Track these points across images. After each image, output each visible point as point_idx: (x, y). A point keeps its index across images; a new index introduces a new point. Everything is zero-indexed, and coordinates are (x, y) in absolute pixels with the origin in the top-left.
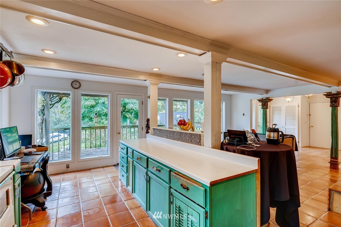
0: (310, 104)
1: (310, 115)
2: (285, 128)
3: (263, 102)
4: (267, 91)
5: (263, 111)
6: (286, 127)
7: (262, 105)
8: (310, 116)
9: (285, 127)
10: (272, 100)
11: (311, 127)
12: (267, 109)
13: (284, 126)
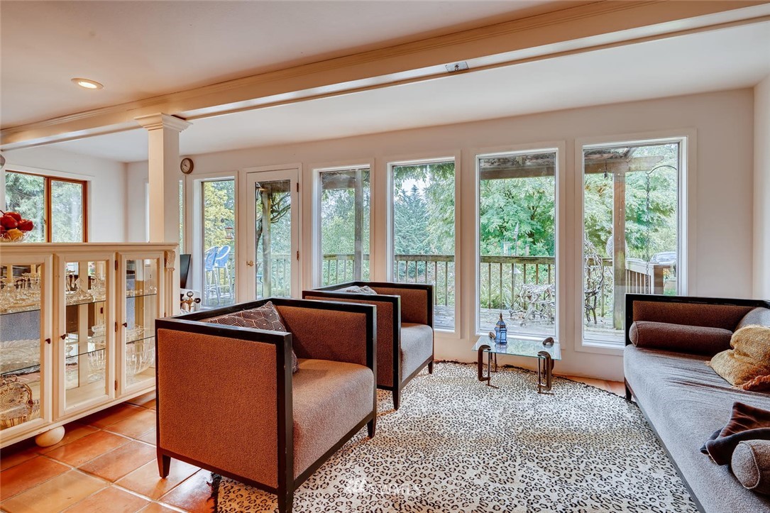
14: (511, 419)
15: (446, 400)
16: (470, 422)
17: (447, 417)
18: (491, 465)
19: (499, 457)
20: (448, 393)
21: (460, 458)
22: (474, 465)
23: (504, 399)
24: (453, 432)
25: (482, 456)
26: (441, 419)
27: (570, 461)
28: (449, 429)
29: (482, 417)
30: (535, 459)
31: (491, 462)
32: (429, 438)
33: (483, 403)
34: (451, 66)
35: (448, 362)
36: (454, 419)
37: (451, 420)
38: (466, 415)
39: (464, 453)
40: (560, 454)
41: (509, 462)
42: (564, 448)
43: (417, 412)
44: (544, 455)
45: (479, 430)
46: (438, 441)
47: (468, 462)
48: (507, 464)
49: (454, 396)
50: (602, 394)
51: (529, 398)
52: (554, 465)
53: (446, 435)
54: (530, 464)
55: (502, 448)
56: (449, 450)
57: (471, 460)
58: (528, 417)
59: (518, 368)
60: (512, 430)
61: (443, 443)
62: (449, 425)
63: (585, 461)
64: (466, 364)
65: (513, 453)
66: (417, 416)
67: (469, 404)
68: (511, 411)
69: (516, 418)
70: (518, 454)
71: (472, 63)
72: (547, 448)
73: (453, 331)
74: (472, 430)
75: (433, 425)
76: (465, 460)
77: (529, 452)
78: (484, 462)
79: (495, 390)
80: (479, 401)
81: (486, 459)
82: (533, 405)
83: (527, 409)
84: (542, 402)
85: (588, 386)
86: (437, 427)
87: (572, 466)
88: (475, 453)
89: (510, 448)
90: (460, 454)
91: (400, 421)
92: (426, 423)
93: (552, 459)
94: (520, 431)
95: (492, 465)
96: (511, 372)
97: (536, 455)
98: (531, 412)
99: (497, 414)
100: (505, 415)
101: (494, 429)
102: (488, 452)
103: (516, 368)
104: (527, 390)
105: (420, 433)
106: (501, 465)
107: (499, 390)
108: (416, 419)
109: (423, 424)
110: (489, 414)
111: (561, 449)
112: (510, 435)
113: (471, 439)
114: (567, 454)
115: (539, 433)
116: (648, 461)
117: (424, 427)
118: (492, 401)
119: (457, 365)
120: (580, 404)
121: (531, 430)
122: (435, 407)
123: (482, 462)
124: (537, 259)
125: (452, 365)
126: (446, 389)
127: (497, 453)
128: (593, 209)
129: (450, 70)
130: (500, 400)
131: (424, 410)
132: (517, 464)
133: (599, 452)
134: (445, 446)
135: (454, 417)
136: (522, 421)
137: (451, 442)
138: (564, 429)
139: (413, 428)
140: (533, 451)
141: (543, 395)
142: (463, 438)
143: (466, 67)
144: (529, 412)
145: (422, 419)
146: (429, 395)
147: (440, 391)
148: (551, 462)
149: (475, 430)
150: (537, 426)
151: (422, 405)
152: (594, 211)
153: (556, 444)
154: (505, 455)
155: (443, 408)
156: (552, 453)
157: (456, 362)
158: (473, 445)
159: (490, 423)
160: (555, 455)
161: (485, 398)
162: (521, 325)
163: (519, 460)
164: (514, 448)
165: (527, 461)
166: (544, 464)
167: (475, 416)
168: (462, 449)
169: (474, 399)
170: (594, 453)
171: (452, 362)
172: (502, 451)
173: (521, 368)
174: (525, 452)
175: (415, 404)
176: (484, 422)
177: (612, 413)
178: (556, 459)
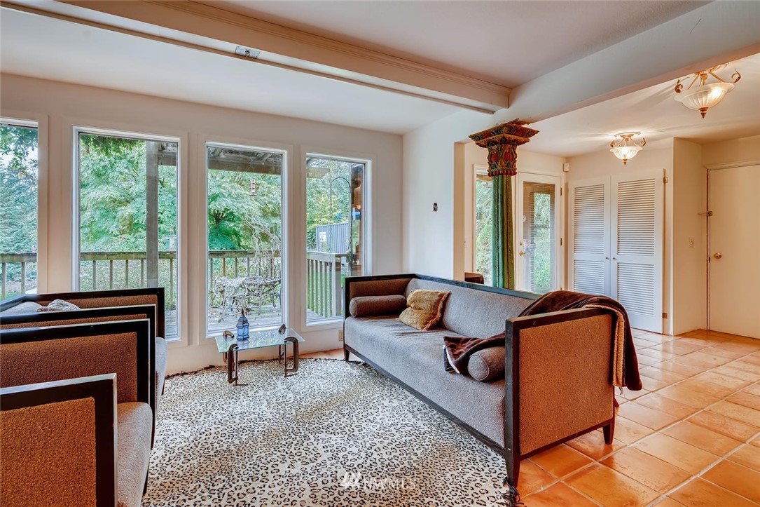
0: (711, 173)
1: (709, 214)
2: (616, 262)
3: (494, 143)
4: (508, 90)
5: (496, 186)
6: (620, 258)
7: (490, 158)
8: (711, 218)
9: (616, 256)
10: (533, 133)
11: (713, 261)
12: (513, 177)
13: (614, 254)
14: (280, 407)
15: (203, 416)
16: (245, 425)
17: (219, 430)
18: (294, 452)
19: (295, 442)
20: (199, 408)
21: (263, 460)
22: (280, 460)
23: (261, 392)
24: (237, 442)
25: (281, 449)
26: (213, 435)
27: (345, 419)
28: (230, 440)
29: (253, 416)
30: (322, 430)
31: (292, 449)
32: (217, 459)
33: (244, 404)
34: (242, 49)
35: (173, 376)
36: (228, 430)
37: (225, 432)
38: (237, 421)
39: (263, 455)
40: (336, 418)
41: (306, 442)
42: (335, 412)
43: (179, 440)
44: (326, 424)
45: (260, 428)
46: (229, 457)
47: (273, 461)
48: (305, 444)
49: (210, 407)
50: (328, 362)
51: (280, 384)
52: (338, 428)
53: (232, 448)
54: (321, 436)
55: (292, 434)
56: (247, 460)
57: (274, 456)
58: (292, 400)
59: (252, 361)
60: (287, 416)
61: (235, 456)
62: (227, 437)
63: (353, 414)
64: (196, 373)
65: (303, 434)
66: (184, 444)
67: (231, 409)
68: (274, 400)
69: (284, 405)
70: (307, 432)
71: (264, 54)
72: (324, 417)
73: (179, 339)
74: (253, 431)
75: (209, 445)
76: (269, 459)
77: (314, 427)
78: (287, 453)
79: (246, 387)
80: (238, 403)
81: (287, 450)
82: (288, 388)
83: (285, 394)
84: (292, 384)
85: (316, 360)
86: (216, 445)
87: (349, 422)
88: (272, 450)
89: (298, 431)
90: (260, 458)
91: (167, 459)
92: (200, 446)
93: (334, 424)
94: (294, 414)
95: (296, 452)
96: (247, 366)
97: (321, 426)
98: (291, 395)
99: (264, 407)
100: (272, 406)
101: (272, 421)
102: (284, 442)
103: (250, 361)
104: (274, 378)
105: (202, 459)
106: (302, 447)
107: (249, 386)
108: (186, 448)
109: (198, 449)
110: (257, 410)
111: (333, 414)
112: (289, 420)
113: (259, 440)
114: (340, 415)
115: (309, 409)
116: (385, 397)
117: (201, 452)
118: (251, 399)
119: (186, 376)
120: (320, 375)
121: (302, 409)
122: (197, 427)
123: (285, 454)
124: (224, 253)
125: (180, 378)
126: (194, 405)
127: (291, 440)
128: (250, 205)
129: (238, 52)
130: (257, 394)
131: (187, 435)
132: (313, 441)
133: (357, 404)
134: (240, 457)
135: (226, 427)
136: (290, 405)
137: (243, 451)
138: (324, 398)
139: (190, 458)
140: (316, 425)
141: (289, 378)
142: (251, 442)
143: (255, 56)
144: (289, 396)
145: (192, 445)
146: (179, 417)
147: (188, 409)
148: (334, 426)
149: (256, 430)
150: (304, 404)
151: (179, 431)
152: (251, 207)
153: (327, 412)
154: (298, 439)
155: (206, 424)
156: (330, 420)
157: (183, 374)
158: (265, 443)
159: (264, 418)
160: (333, 420)
161: (242, 397)
162: (219, 321)
163: (311, 437)
164: (301, 429)
165: (317, 434)
166: (330, 429)
167: (246, 418)
168: (258, 452)
169: (232, 403)
170: (354, 406)
171: (178, 375)
172: (293, 436)
173: (255, 361)
174: (311, 428)
175: (170, 433)
176: (258, 419)
177: (344, 374)
178: (336, 423)
